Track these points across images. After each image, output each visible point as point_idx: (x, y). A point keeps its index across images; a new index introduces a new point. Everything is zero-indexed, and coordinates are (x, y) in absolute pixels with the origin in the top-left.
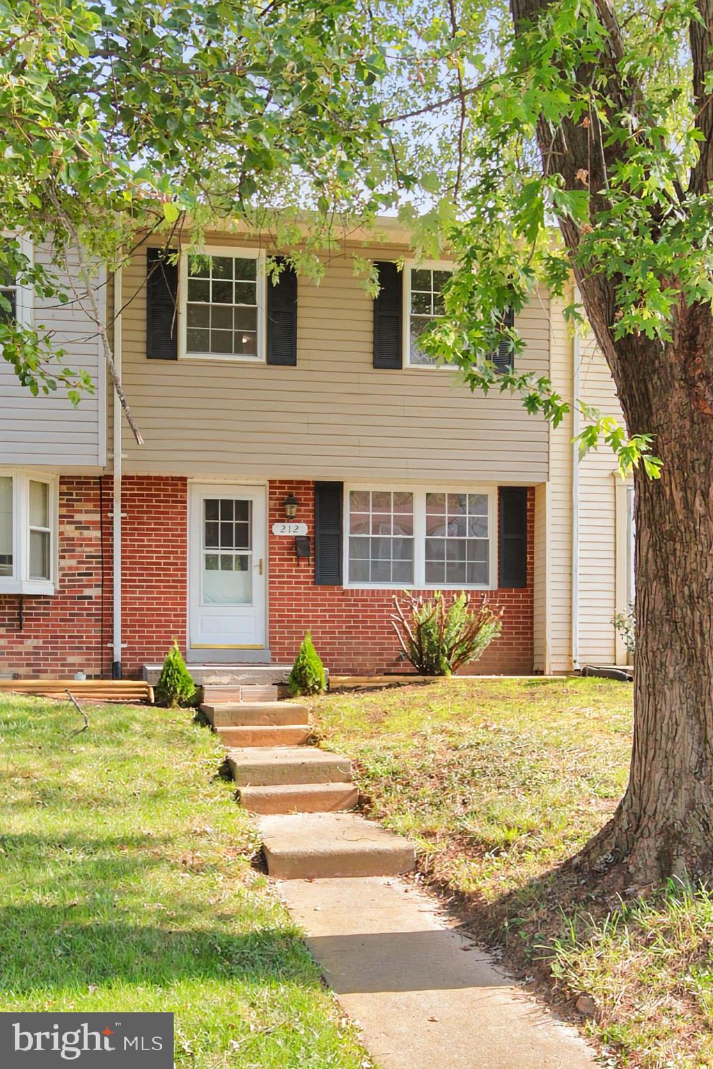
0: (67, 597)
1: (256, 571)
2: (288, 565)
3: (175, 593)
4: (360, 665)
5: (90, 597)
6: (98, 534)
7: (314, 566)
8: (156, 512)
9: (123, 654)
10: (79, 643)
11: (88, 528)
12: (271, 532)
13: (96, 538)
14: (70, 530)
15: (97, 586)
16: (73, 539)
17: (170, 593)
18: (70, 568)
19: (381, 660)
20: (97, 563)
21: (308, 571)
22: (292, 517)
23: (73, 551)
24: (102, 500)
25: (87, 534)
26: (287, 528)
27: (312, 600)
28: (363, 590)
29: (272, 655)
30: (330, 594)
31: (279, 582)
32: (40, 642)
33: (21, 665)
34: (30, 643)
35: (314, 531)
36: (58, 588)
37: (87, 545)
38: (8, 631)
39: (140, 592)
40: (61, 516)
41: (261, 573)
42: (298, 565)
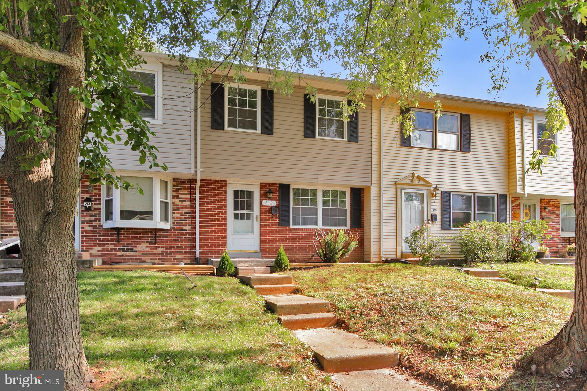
0: (176, 230)
1: (255, 220)
2: (268, 218)
3: (222, 229)
4: (297, 259)
5: (186, 230)
6: (189, 203)
7: (279, 218)
8: (214, 195)
9: (200, 254)
10: (181, 249)
11: (185, 201)
12: (261, 204)
13: (188, 205)
14: (177, 202)
15: (189, 225)
16: (178, 205)
17: (220, 229)
18: (177, 218)
19: (305, 257)
20: (189, 216)
21: (276, 220)
22: (270, 198)
23: (179, 210)
24: (191, 189)
25: (184, 203)
26: (268, 203)
27: (278, 232)
28: (298, 229)
29: (262, 254)
30: (285, 230)
31: (265, 225)
32: (164, 249)
33: (156, 259)
34: (160, 250)
35: (279, 204)
36: (172, 226)
37: (184, 208)
38: (150, 244)
39: (207, 228)
40: (173, 196)
41: (257, 221)
42: (272, 218)
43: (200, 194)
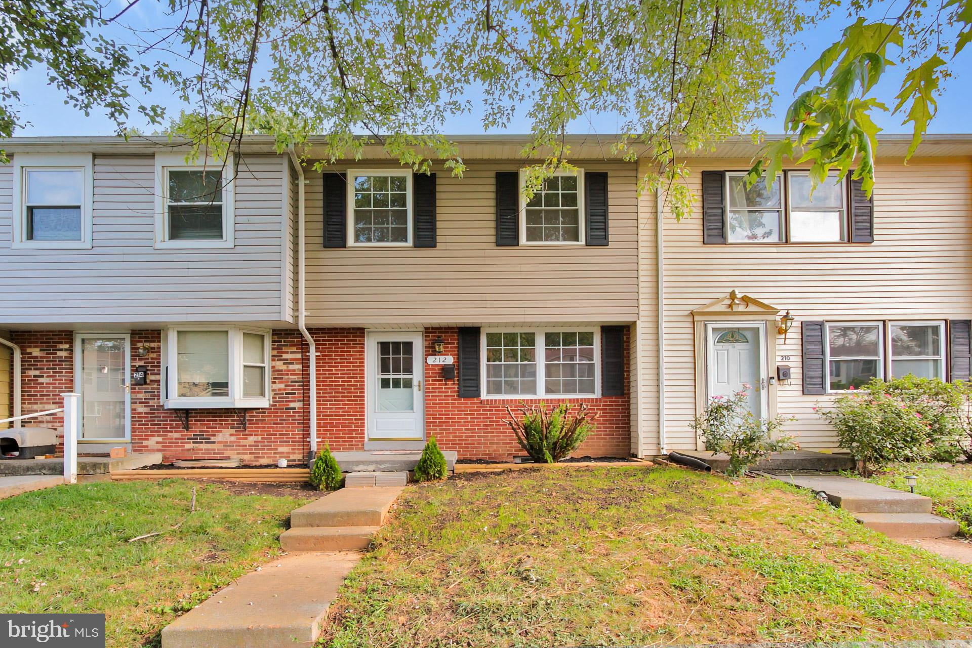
0: (278, 409)
1: (415, 389)
2: (439, 384)
3: (355, 404)
4: (494, 451)
5: (294, 408)
6: (300, 367)
7: (458, 384)
8: (341, 352)
9: (318, 445)
10: (287, 438)
11: (293, 364)
12: (426, 362)
13: (299, 370)
14: (280, 365)
15: (299, 401)
16: (282, 371)
17: (352, 404)
18: (280, 390)
19: (511, 447)
20: (299, 386)
21: (454, 388)
22: (440, 352)
23: (282, 378)
24: (302, 345)
25: (291, 367)
26: (438, 360)
27: (458, 407)
28: (496, 400)
30: (471, 403)
31: (432, 396)
32: (259, 438)
33: (246, 454)
34: (252, 439)
36: (271, 403)
37: (292, 375)
38: (236, 431)
39: (331, 405)
40: (273, 356)
41: (419, 390)
42: (446, 384)
43: (316, 352)
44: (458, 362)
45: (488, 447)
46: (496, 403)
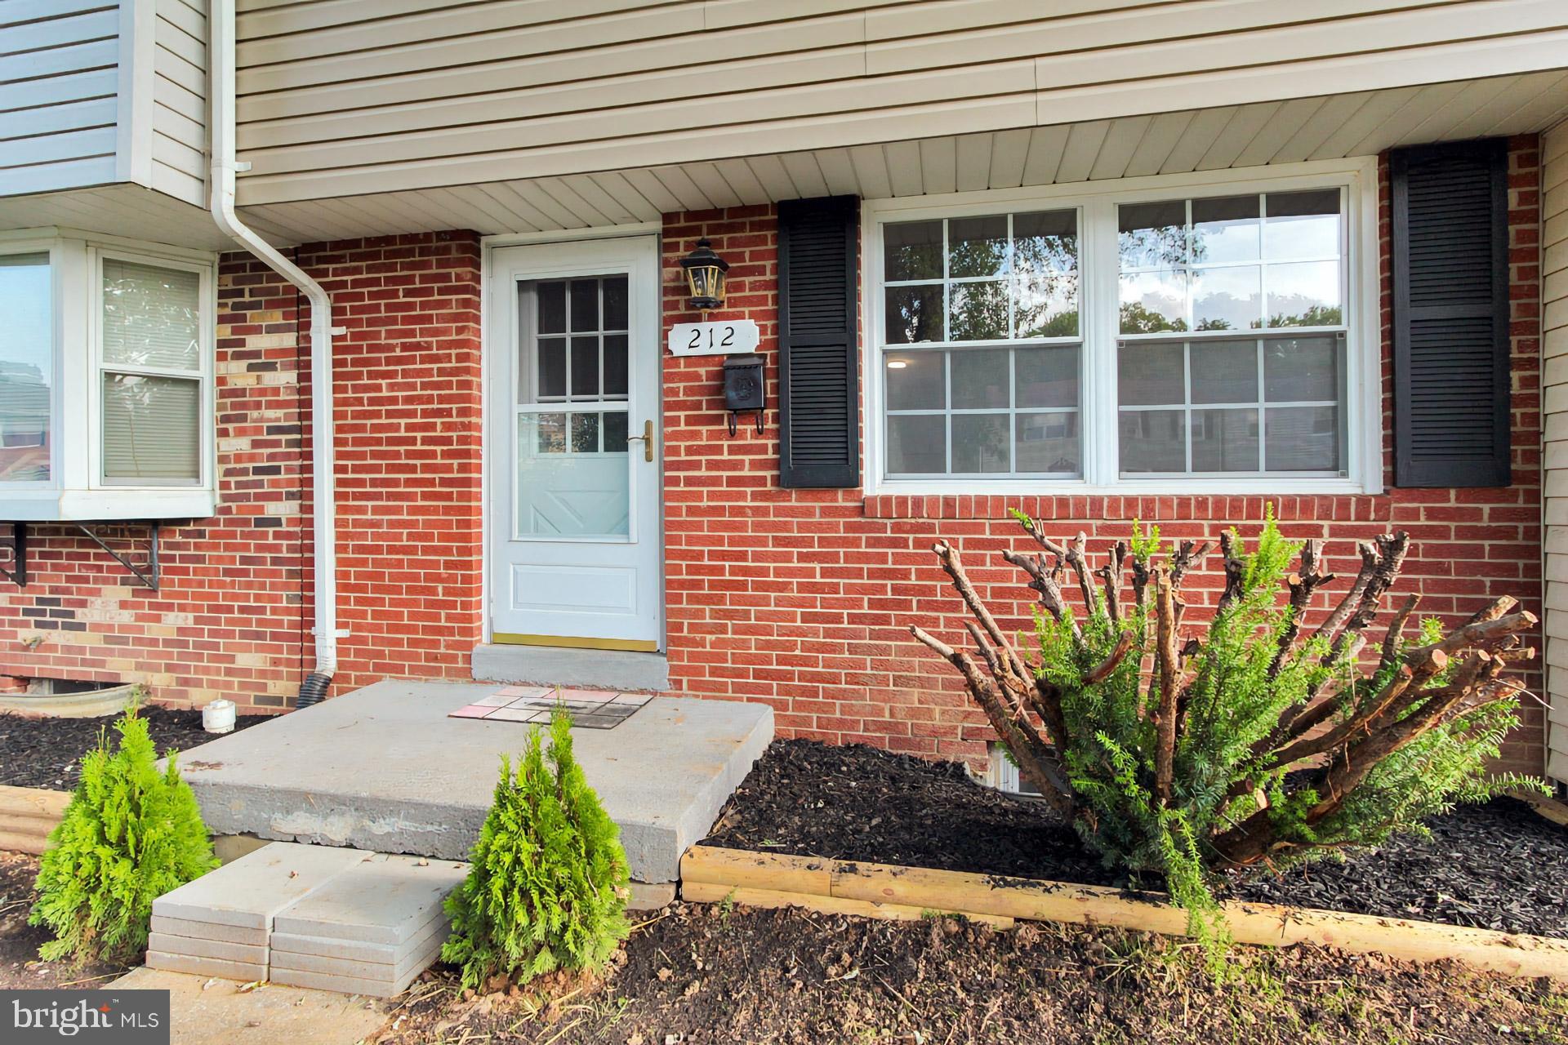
0: (236, 521)
1: (636, 450)
2: (710, 436)
3: (447, 510)
4: (913, 713)
5: (276, 522)
6: (288, 377)
7: (778, 433)
8: (405, 320)
9: (340, 652)
10: (258, 622)
11: (271, 367)
12: (665, 349)
14: (238, 373)
15: (291, 496)
16: (242, 392)
17: (436, 512)
18: (239, 458)
20: (289, 443)
21: (763, 449)
23: (244, 418)
24: (299, 301)
25: (270, 379)
27: (775, 527)
28: (918, 502)
29: (674, 670)
30: (825, 512)
31: (690, 481)
32: (188, 619)
33: (155, 669)
34: (173, 620)
35: (777, 341)
36: (218, 502)
37: (271, 405)
38: (135, 593)
39: (376, 510)
40: (222, 343)
41: (649, 458)
42: (732, 434)
43: (335, 324)
44: (776, 344)
45: (889, 697)
46: (917, 513)
